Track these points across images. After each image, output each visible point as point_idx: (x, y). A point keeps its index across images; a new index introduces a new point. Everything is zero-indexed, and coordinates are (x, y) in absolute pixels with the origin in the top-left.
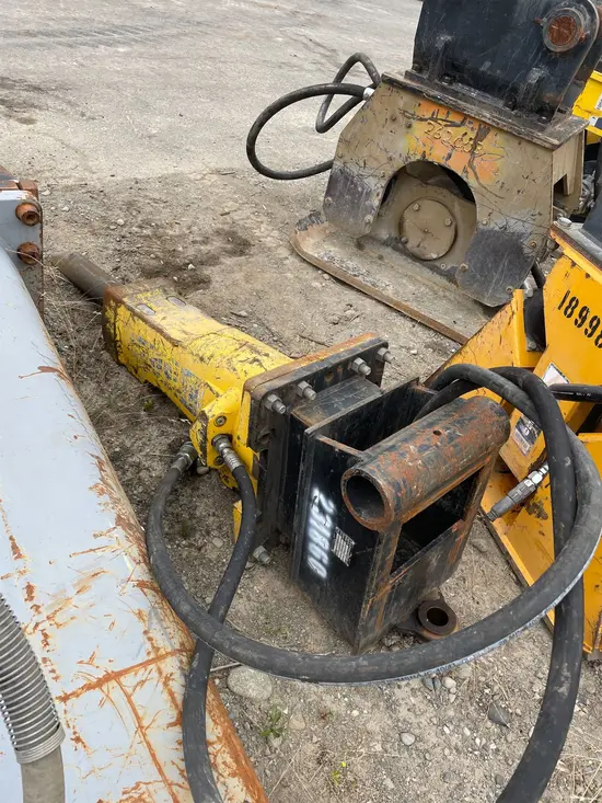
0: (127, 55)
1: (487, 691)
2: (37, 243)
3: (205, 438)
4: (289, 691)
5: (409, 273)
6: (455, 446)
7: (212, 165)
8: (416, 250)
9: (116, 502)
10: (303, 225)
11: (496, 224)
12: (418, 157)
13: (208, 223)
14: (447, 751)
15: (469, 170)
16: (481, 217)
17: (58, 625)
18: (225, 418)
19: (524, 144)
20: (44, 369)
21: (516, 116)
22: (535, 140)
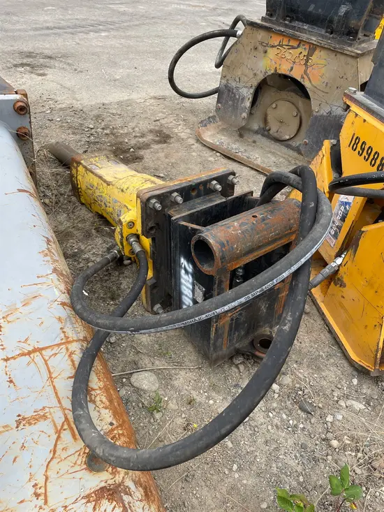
0: (107, 36)
1: (300, 393)
2: (29, 127)
3: (122, 237)
4: (169, 387)
5: (273, 151)
6: (266, 224)
7: (152, 95)
8: (275, 135)
9: (55, 261)
10: (204, 123)
11: (324, 111)
12: (272, 72)
13: (144, 126)
14: (270, 427)
15: (305, 76)
16: (315, 107)
17: (9, 322)
18: (134, 224)
19: (338, 55)
20: (20, 191)
21: (333, 38)
22: (345, 52)
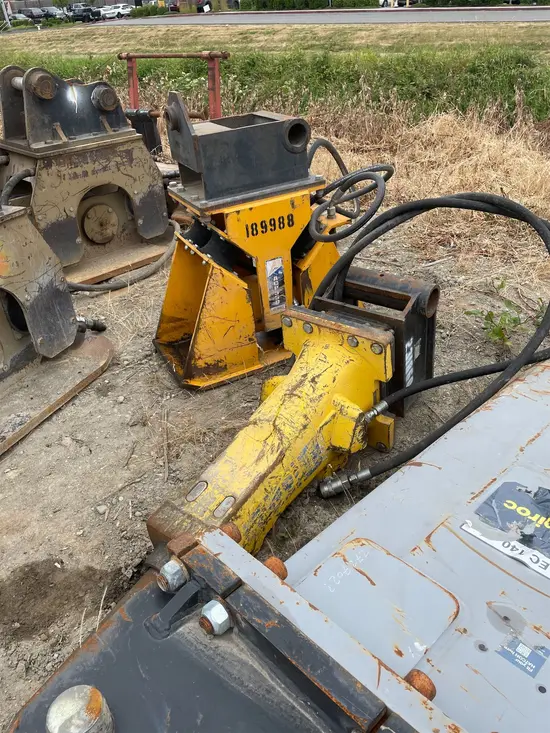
16: (23, 297)
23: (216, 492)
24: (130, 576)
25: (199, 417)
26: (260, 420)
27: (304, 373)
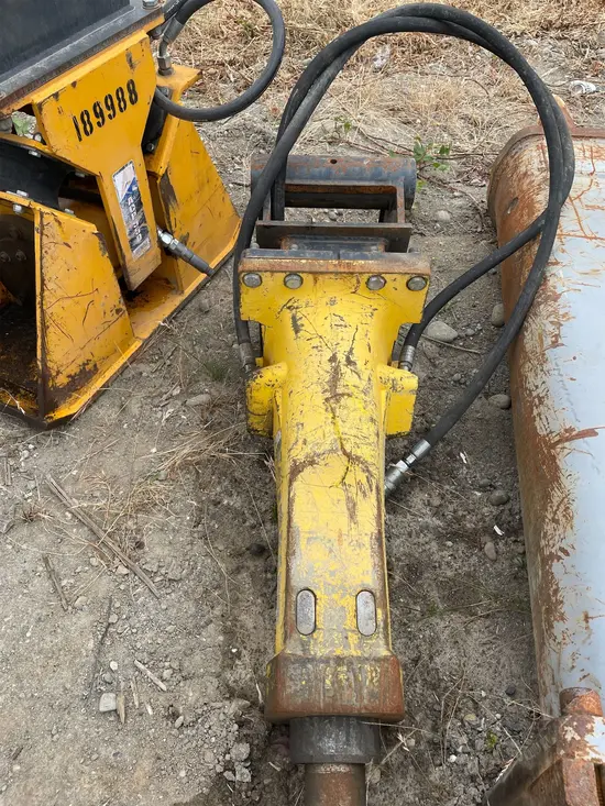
23: (335, 596)
24: (248, 779)
25: (113, 464)
26: (318, 456)
27: (329, 355)
